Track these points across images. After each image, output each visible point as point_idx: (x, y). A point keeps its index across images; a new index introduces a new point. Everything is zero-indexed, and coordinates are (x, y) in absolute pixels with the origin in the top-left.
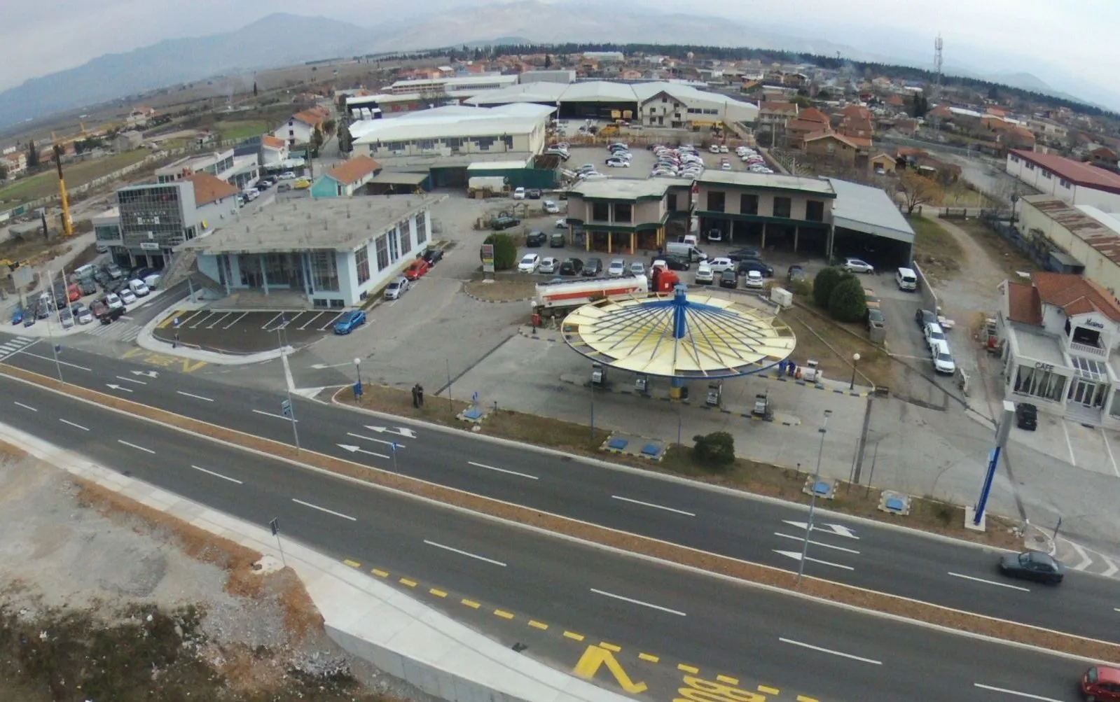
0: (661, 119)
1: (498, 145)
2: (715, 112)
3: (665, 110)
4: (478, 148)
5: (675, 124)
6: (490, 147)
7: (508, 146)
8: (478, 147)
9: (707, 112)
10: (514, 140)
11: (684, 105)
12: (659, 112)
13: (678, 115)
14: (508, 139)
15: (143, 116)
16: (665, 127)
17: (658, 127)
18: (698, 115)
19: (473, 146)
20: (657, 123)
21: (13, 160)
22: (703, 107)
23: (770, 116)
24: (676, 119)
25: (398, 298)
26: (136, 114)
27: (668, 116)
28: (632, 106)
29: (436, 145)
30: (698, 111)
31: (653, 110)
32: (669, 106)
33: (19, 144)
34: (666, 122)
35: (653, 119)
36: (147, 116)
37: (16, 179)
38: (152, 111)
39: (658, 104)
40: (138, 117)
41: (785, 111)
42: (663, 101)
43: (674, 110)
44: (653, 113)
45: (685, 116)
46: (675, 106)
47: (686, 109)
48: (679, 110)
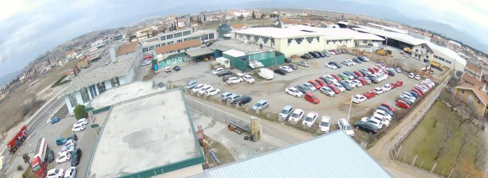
0: (420, 56)
2: (450, 63)
3: (422, 52)
5: (425, 61)
9: (447, 61)
11: (432, 52)
12: (419, 53)
13: (427, 57)
16: (420, 60)
17: (417, 60)
18: (443, 62)
20: (417, 57)
22: (445, 58)
23: (469, 72)
24: (426, 58)
27: (423, 56)
28: (411, 46)
30: (443, 60)
31: (417, 51)
32: (424, 51)
34: (422, 58)
35: (416, 55)
36: (307, 14)
39: (420, 49)
42: (423, 47)
43: (427, 53)
44: (417, 52)
45: (431, 58)
46: (428, 51)
47: (433, 55)
48: (429, 54)
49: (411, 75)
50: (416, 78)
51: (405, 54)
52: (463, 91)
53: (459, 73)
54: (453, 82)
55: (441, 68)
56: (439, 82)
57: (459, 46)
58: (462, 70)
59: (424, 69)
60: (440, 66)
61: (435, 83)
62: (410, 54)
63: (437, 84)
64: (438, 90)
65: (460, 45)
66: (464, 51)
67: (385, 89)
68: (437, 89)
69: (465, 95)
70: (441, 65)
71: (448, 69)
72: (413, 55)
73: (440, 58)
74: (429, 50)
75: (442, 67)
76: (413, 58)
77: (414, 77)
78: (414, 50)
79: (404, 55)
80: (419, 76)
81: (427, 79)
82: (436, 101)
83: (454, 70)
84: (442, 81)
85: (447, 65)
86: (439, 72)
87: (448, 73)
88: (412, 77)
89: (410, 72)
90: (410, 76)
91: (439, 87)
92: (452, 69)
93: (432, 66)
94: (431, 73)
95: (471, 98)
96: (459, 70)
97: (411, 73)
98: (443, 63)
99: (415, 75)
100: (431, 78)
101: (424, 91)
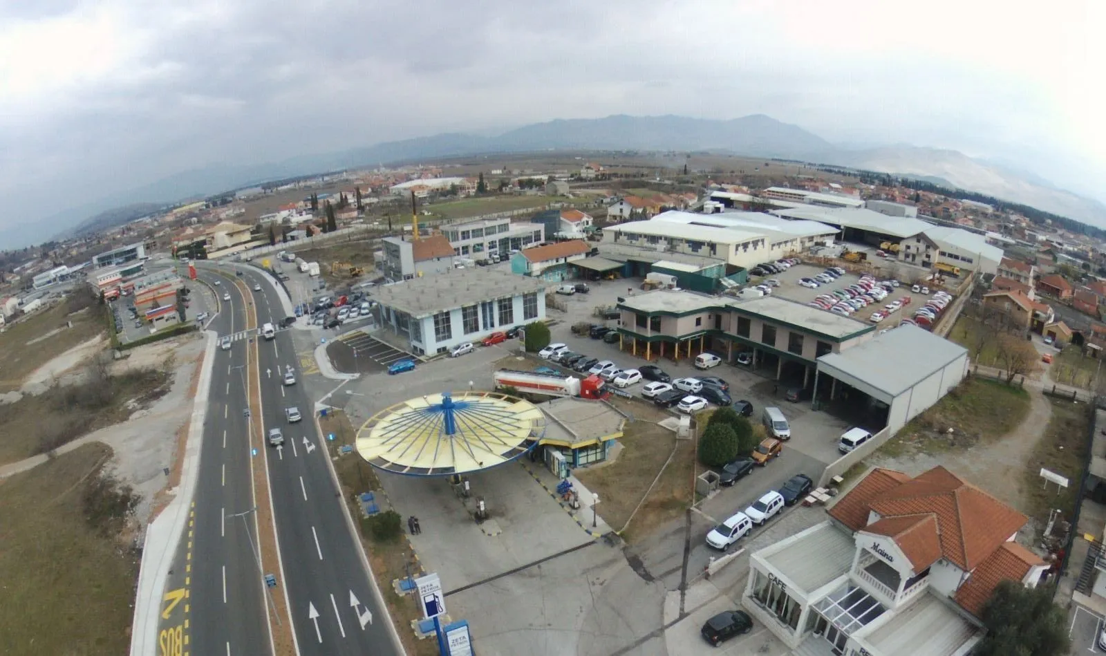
0: (914, 256)
1: (705, 250)
2: (970, 261)
3: (918, 249)
4: (689, 250)
5: (925, 264)
6: (699, 250)
7: (712, 252)
8: (691, 249)
9: (963, 259)
10: (718, 248)
11: (936, 247)
12: (913, 250)
13: (928, 256)
14: (713, 246)
15: (593, 171)
16: (915, 264)
17: (910, 263)
18: (957, 261)
19: (686, 248)
20: (910, 259)
21: (470, 182)
22: (960, 254)
23: (1007, 273)
24: (926, 259)
25: (456, 357)
26: (588, 168)
27: (920, 255)
28: (896, 240)
29: (640, 239)
30: (956, 257)
31: (908, 247)
32: (922, 246)
33: (505, 169)
34: (919, 260)
35: (907, 256)
37: (464, 198)
38: (601, 169)
39: (913, 243)
40: (590, 171)
41: (1021, 270)
42: (918, 241)
43: (926, 250)
44: (908, 250)
45: (935, 257)
46: (928, 247)
47: (938, 251)
48: (931, 252)
49: (916, 289)
50: (923, 291)
51: (886, 255)
52: (995, 298)
53: (989, 277)
54: (978, 291)
55: (955, 272)
56: (958, 295)
57: (987, 212)
58: (994, 271)
59: (931, 277)
60: (953, 269)
61: (952, 296)
62: (895, 253)
63: (955, 298)
64: (960, 304)
65: (990, 209)
66: (999, 226)
67: (896, 307)
68: (957, 303)
69: (998, 303)
70: (956, 268)
71: (968, 272)
72: (901, 256)
73: (951, 256)
74: (931, 245)
75: (958, 271)
76: (901, 261)
77: (920, 292)
78: (902, 247)
79: (886, 257)
80: (927, 288)
81: (940, 292)
82: (959, 316)
83: (981, 273)
84: (962, 293)
85: (965, 265)
86: (952, 280)
87: (970, 278)
88: (918, 291)
89: (911, 286)
90: (913, 290)
91: (958, 301)
92: (975, 271)
93: (941, 272)
94: (942, 282)
95: (1007, 305)
96: (989, 271)
97: (915, 286)
98: (959, 264)
99: (921, 288)
100: (945, 290)
101: (941, 307)
